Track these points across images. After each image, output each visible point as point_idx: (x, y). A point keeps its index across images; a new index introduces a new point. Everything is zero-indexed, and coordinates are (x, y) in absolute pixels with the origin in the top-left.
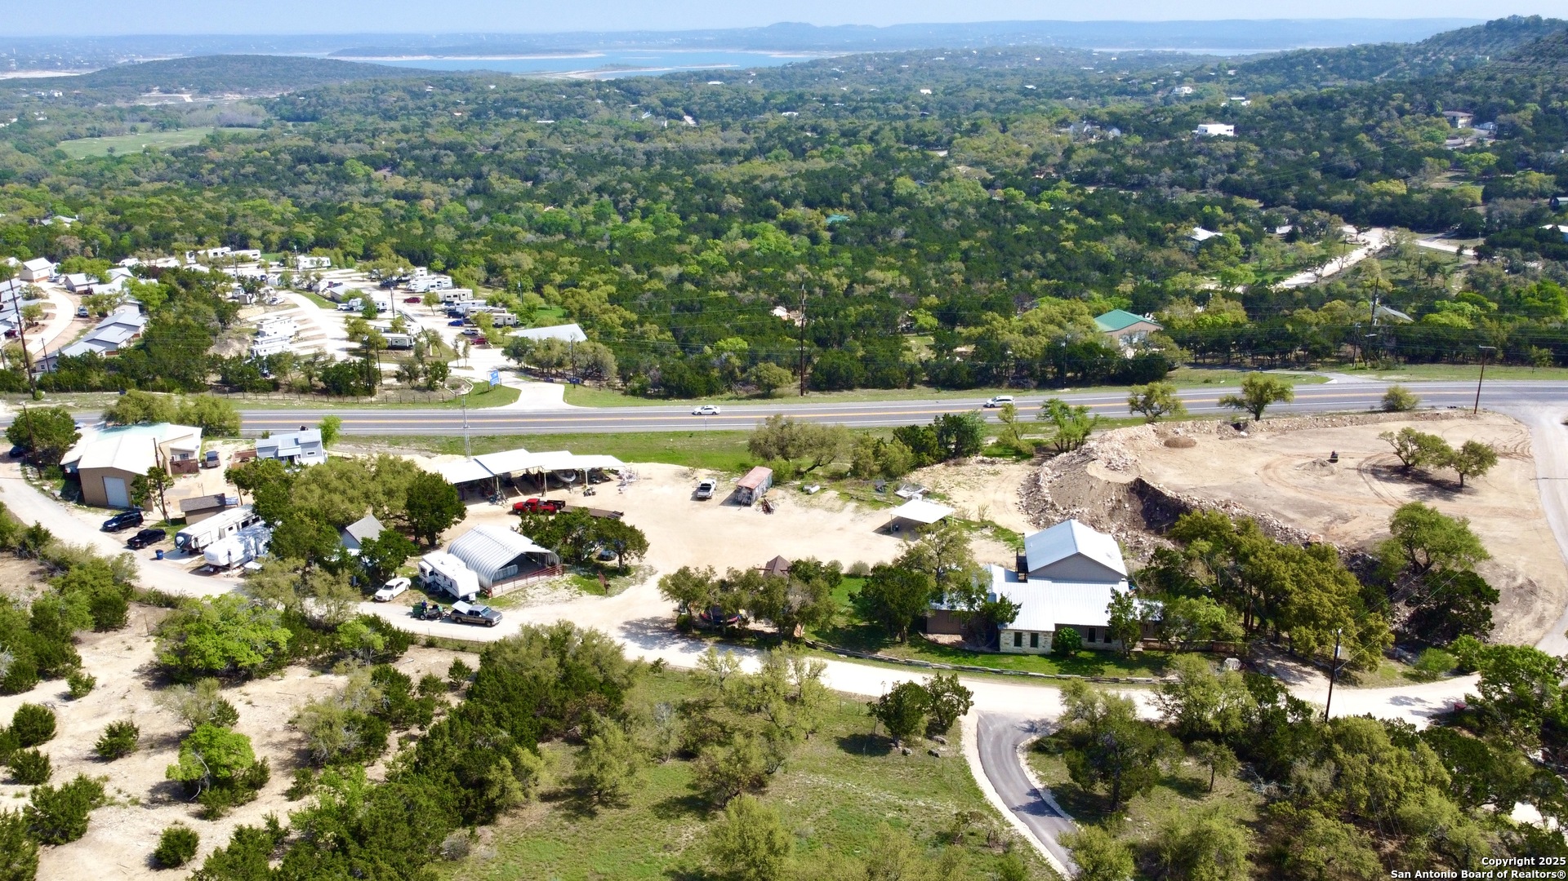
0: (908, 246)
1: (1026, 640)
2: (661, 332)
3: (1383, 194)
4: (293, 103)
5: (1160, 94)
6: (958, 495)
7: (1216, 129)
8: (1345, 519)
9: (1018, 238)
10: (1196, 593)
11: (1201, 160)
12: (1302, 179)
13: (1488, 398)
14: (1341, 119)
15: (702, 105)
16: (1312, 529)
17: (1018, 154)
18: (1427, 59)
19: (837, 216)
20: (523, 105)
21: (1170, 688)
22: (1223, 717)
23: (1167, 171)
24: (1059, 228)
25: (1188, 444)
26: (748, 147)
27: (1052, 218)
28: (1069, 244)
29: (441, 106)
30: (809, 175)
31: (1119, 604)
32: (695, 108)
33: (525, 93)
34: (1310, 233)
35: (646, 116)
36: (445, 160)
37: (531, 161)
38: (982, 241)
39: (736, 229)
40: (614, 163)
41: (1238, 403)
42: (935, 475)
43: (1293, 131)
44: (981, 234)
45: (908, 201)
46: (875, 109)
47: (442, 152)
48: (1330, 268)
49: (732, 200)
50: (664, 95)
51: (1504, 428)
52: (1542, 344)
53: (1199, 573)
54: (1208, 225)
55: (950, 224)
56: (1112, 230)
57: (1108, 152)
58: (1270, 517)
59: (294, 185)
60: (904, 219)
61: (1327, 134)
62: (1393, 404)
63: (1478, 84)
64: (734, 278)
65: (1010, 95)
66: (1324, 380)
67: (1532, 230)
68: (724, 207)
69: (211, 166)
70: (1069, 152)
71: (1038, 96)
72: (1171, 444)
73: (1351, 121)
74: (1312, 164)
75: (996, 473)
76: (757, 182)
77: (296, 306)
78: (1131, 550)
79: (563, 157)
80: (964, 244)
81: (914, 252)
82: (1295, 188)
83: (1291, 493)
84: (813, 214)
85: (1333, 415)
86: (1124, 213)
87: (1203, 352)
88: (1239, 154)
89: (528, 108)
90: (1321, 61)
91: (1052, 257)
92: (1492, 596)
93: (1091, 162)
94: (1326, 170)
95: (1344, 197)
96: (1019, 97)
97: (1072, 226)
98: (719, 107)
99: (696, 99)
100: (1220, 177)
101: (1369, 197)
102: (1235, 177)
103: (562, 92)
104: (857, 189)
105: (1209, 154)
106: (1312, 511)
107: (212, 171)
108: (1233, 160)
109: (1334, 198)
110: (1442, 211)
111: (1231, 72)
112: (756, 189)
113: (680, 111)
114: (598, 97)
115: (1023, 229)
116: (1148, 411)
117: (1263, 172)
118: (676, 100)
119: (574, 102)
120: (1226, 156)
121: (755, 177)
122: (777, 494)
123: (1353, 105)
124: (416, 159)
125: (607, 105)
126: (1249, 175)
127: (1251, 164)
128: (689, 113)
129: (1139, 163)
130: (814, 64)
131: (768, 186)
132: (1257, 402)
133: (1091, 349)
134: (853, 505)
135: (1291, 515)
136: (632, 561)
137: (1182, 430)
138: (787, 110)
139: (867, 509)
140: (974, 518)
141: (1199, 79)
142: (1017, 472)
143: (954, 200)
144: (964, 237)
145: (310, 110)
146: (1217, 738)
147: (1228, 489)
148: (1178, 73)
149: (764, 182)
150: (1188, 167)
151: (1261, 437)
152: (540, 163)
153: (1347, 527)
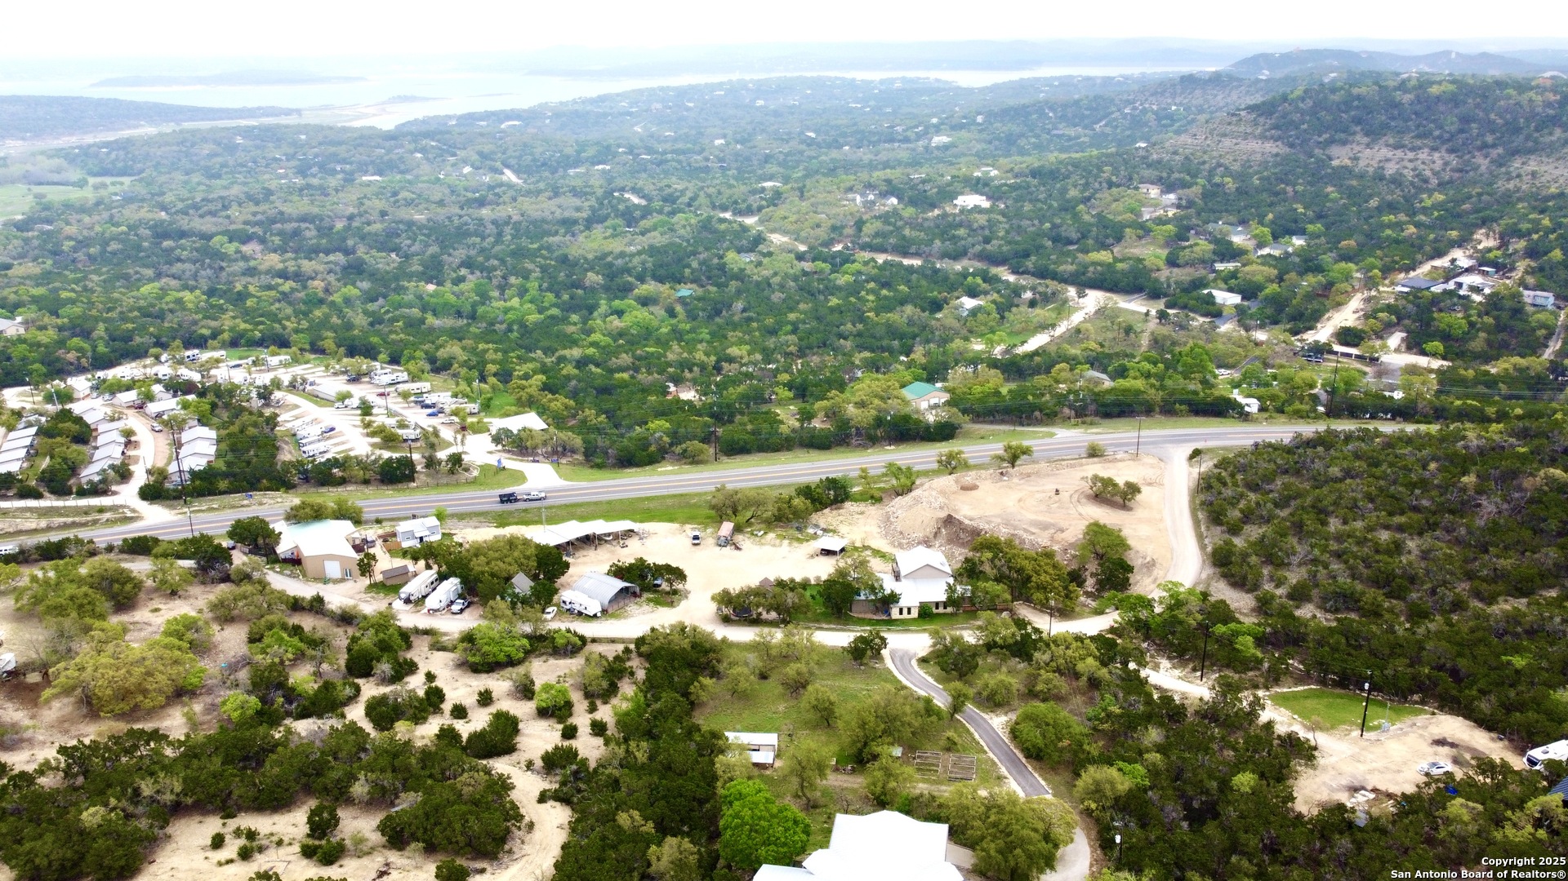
0: (750, 319)
1: (905, 611)
2: (598, 415)
3: (1095, 264)
4: (96, 155)
5: (921, 143)
6: (843, 529)
7: (971, 200)
8: (1062, 531)
9: (832, 310)
10: (987, 579)
11: (962, 232)
12: (1039, 248)
13: (1145, 443)
14: (1064, 191)
15: (520, 158)
16: (1043, 540)
17: (818, 226)
18: (1135, 109)
19: (685, 291)
20: (344, 161)
21: (980, 628)
22: (1004, 638)
23: (937, 243)
24: (864, 301)
25: (974, 488)
26: (585, 215)
27: (854, 289)
28: (871, 314)
29: (264, 162)
30: (652, 251)
31: (951, 589)
32: (513, 162)
33: (344, 147)
34: (1046, 299)
35: (467, 170)
36: (308, 234)
37: (392, 234)
38: (805, 313)
39: (603, 306)
40: (468, 234)
41: (1002, 459)
42: (826, 517)
43: (1031, 201)
44: (802, 306)
45: (740, 276)
46: (679, 162)
47: (304, 225)
48: (1060, 330)
49: (593, 278)
50: (479, 148)
51: (1152, 466)
52: (1182, 402)
53: (987, 568)
54: (973, 294)
55: (777, 297)
56: (903, 302)
57: (889, 224)
58: (1021, 533)
59: (170, 263)
60: (739, 292)
61: (1055, 204)
62: (1094, 453)
63: (1166, 157)
64: (625, 359)
65: (794, 144)
66: (1052, 435)
67: (1195, 294)
68: (587, 284)
69: (72, 243)
70: (860, 224)
71: (819, 146)
72: (965, 488)
73: (1073, 193)
74: (1044, 235)
75: (862, 513)
76: (609, 259)
77: (297, 407)
78: (950, 557)
79: (420, 228)
80: (792, 316)
81: (755, 325)
82: (1033, 258)
83: (1033, 517)
84: (664, 289)
85: (1056, 461)
86: (908, 282)
87: (978, 416)
88: (992, 224)
89: (351, 163)
90: (1051, 109)
91: (860, 326)
92: (1130, 569)
93: (877, 234)
94: (1056, 240)
95: (1068, 268)
96: (803, 147)
97: (871, 297)
98: (534, 160)
99: (510, 153)
100: (978, 248)
101: (1086, 267)
102: (988, 247)
103: (378, 146)
104: (695, 265)
105: (969, 226)
106: (1045, 527)
107: (75, 250)
108: (987, 232)
109: (1062, 268)
110: (1136, 278)
111: (980, 119)
112: (611, 265)
113: (498, 164)
114: (416, 150)
115: (834, 301)
116: (950, 465)
117: (1010, 243)
118: (494, 153)
119: (394, 157)
120: (982, 228)
121: (606, 255)
122: (739, 538)
123: (1074, 178)
124: (280, 233)
125: (427, 159)
126: (1000, 246)
127: (1001, 234)
128: (508, 167)
129: (915, 234)
130: (602, 99)
131: (620, 262)
132: (1014, 457)
133: (906, 418)
134: (786, 542)
135: (1033, 530)
136: (679, 586)
137: (969, 477)
138: (599, 163)
139: (795, 544)
140: (858, 544)
141: (954, 128)
142: (873, 511)
143: (776, 274)
144: (791, 310)
145: (120, 165)
146: (1002, 647)
147: (999, 516)
148: (935, 121)
149: (616, 258)
150: (954, 239)
151: (1015, 480)
152: (398, 236)
153: (1063, 535)
